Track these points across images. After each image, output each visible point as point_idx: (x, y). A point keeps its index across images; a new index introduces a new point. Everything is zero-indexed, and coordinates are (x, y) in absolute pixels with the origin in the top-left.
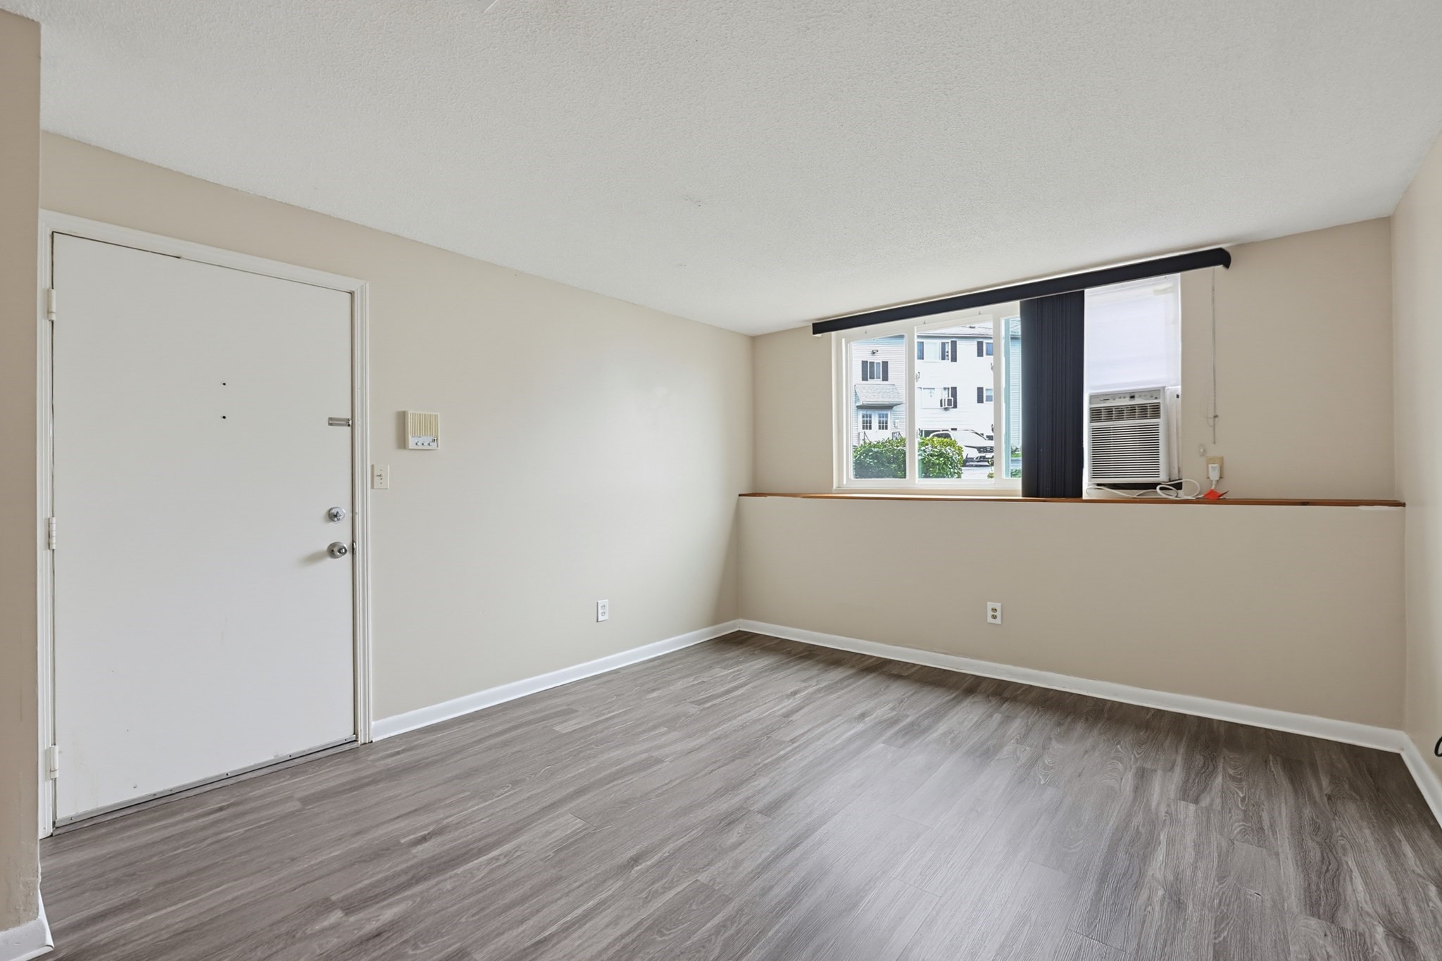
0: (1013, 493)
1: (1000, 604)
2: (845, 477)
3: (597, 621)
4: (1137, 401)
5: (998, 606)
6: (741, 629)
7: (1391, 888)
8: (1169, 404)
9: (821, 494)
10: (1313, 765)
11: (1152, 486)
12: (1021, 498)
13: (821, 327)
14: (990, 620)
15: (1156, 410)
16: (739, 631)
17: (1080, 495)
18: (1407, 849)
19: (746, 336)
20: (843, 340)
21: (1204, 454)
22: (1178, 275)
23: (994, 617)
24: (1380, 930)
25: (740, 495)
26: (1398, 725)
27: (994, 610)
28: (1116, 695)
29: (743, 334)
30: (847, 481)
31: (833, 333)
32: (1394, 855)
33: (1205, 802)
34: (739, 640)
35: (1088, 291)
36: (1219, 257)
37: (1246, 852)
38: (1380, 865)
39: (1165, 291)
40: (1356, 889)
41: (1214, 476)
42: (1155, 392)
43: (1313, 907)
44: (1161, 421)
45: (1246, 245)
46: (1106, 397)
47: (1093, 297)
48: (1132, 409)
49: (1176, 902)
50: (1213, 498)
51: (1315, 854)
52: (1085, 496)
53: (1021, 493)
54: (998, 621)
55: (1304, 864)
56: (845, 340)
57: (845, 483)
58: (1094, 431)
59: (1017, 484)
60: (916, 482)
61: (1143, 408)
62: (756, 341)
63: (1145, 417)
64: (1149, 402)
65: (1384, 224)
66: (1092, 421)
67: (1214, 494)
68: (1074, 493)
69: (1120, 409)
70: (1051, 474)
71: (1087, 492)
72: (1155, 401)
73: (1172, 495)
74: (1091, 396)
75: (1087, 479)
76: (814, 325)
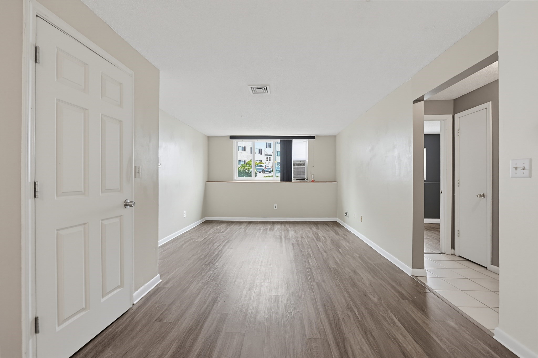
0: (279, 180)
1: (277, 205)
2: (236, 177)
3: (184, 217)
5: (276, 205)
6: (206, 220)
7: (343, 232)
8: (306, 164)
9: (231, 181)
10: (329, 224)
11: (304, 179)
13: (232, 138)
14: (275, 208)
15: (304, 164)
17: (291, 181)
18: (342, 229)
19: (207, 136)
21: (311, 173)
22: (308, 140)
24: (343, 235)
25: (206, 182)
26: (336, 217)
27: (276, 206)
28: (298, 220)
29: (206, 135)
31: (234, 140)
32: (342, 230)
33: (320, 229)
34: (206, 222)
35: (293, 140)
36: (313, 138)
37: (328, 232)
38: (341, 231)
39: (305, 142)
40: (340, 233)
41: (313, 177)
42: (304, 161)
43: (337, 235)
44: (305, 167)
45: (319, 136)
46: (296, 161)
47: (294, 141)
48: (300, 164)
49: (324, 237)
50: (313, 181)
51: (334, 231)
52: (292, 181)
53: (280, 181)
54: (276, 208)
55: (334, 232)
56: (237, 142)
58: (294, 168)
59: (279, 179)
60: (254, 178)
61: (302, 164)
62: (209, 138)
63: (302, 166)
64: (303, 163)
65: (335, 137)
66: (294, 166)
67: (313, 180)
68: (290, 180)
69: (298, 164)
70: (286, 177)
71: (293, 180)
72: (304, 163)
73: (307, 181)
74: (294, 161)
75: (292, 178)
76: (230, 137)
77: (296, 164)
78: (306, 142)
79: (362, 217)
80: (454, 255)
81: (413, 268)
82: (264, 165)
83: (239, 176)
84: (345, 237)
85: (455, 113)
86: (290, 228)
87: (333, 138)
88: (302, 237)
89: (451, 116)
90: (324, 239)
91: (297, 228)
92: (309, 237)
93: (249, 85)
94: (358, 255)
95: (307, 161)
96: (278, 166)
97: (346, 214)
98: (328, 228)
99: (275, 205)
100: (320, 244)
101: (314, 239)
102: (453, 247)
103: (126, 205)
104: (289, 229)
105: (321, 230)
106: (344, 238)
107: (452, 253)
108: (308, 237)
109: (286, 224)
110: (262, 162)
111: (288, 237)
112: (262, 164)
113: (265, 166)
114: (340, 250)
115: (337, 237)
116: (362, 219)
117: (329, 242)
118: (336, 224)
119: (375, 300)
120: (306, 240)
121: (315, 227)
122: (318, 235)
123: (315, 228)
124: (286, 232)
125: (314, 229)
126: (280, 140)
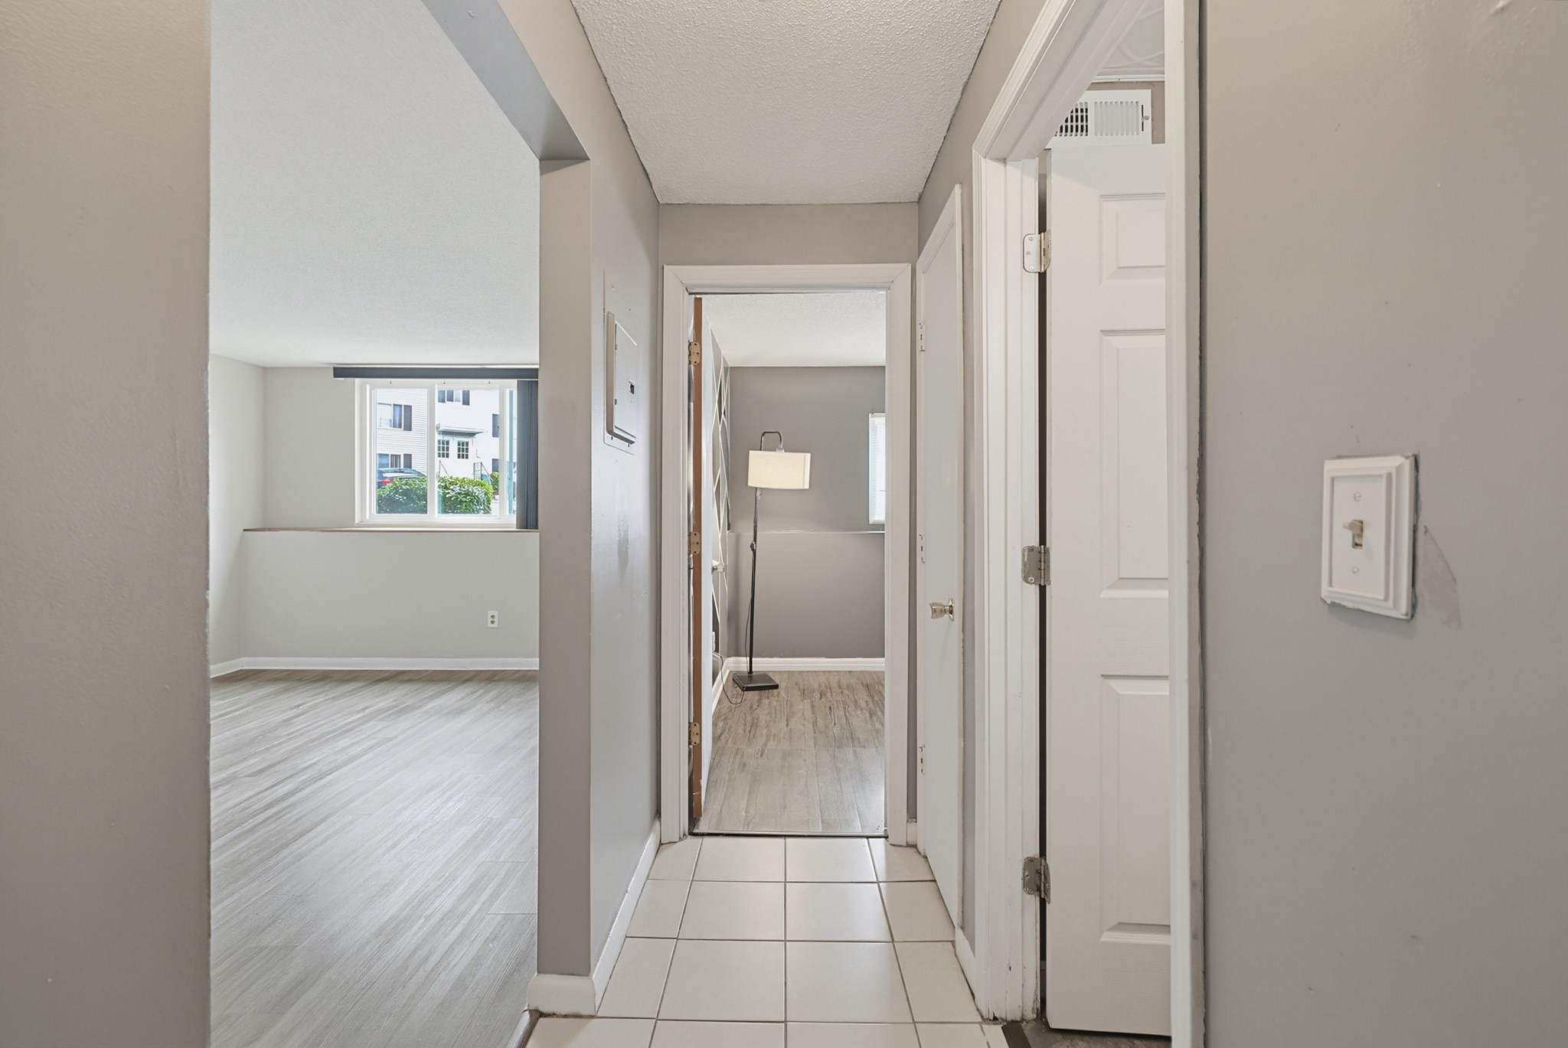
0: (512, 525)
2: (366, 510)
5: (495, 613)
6: (243, 668)
9: (341, 526)
12: (515, 529)
13: (341, 372)
14: (490, 625)
16: (241, 670)
19: (257, 367)
20: (368, 386)
23: (493, 622)
25: (244, 530)
27: (493, 617)
30: (370, 517)
31: (357, 380)
53: (515, 526)
54: (496, 625)
57: (368, 517)
59: (513, 519)
60: (435, 517)
62: (267, 371)
76: (335, 369)
83: (380, 510)
99: (491, 613)
107: (911, 839)
126: (516, 381)
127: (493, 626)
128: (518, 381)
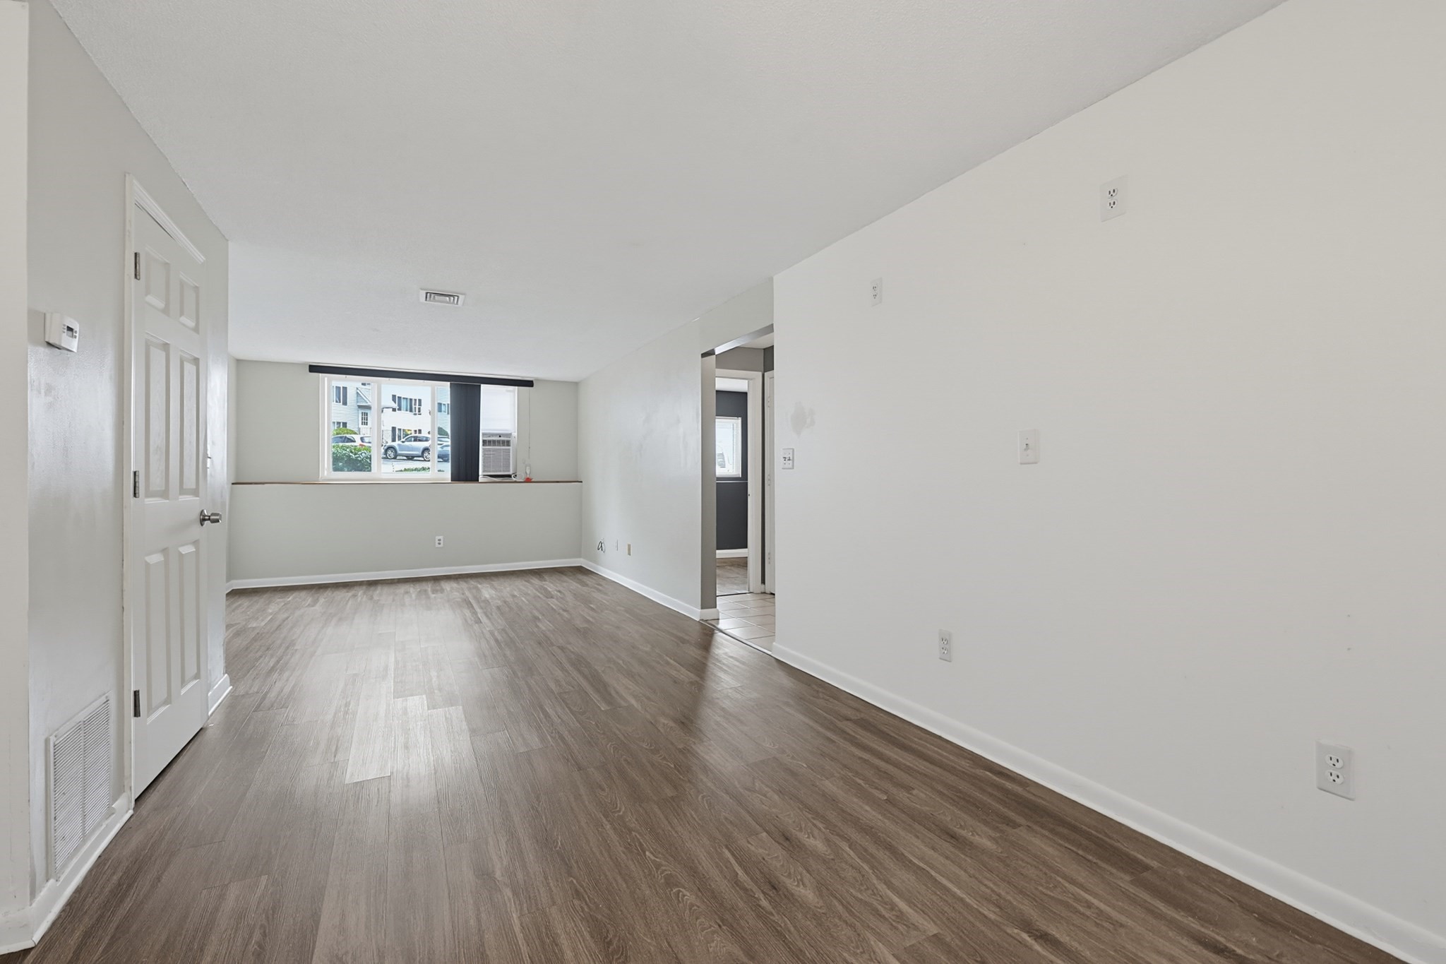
0: (447, 479)
2: (326, 471)
4: (502, 438)
5: (441, 537)
7: (594, 581)
8: (514, 441)
9: (314, 482)
10: (564, 571)
11: (510, 476)
12: (450, 482)
13: (314, 369)
14: (437, 545)
15: (508, 443)
17: (478, 481)
18: (593, 577)
20: (325, 378)
21: (524, 463)
22: (517, 387)
23: (439, 544)
25: (233, 484)
26: (580, 557)
27: (440, 540)
28: (496, 569)
30: (328, 474)
31: (320, 374)
32: (592, 579)
33: (548, 581)
35: (482, 385)
36: (529, 384)
37: (565, 584)
38: (590, 580)
39: (510, 391)
40: (588, 582)
41: (528, 471)
42: (509, 435)
43: (583, 585)
44: (510, 448)
45: (538, 380)
46: (489, 435)
48: (499, 441)
50: (528, 481)
51: (577, 581)
52: (480, 481)
53: (450, 480)
54: (442, 545)
56: (329, 379)
57: (326, 474)
58: (484, 451)
59: (448, 475)
60: (385, 471)
61: (503, 442)
62: (241, 364)
63: (504, 446)
64: (506, 439)
65: (575, 385)
66: (483, 445)
67: (528, 479)
68: (475, 478)
69: (494, 441)
70: (465, 469)
71: (481, 479)
72: (508, 439)
73: (514, 479)
74: (484, 434)
75: (480, 473)
76: (310, 366)
77: (490, 441)
78: (514, 391)
79: (629, 546)
80: (765, 593)
81: (702, 608)
82: (357, 438)
83: (337, 469)
84: (600, 588)
85: (765, 371)
86: (480, 584)
87: (574, 387)
88: (514, 596)
89: (760, 374)
90: (559, 594)
91: (496, 583)
92: (529, 594)
93: (422, 289)
94: (623, 609)
95: (515, 434)
96: (403, 442)
97: (601, 547)
98: (565, 578)
99: (438, 538)
100: (553, 603)
101: (539, 597)
102: (763, 582)
103: (202, 521)
104: (479, 586)
105: (550, 582)
106: (598, 589)
107: (763, 591)
108: (527, 594)
109: (469, 579)
110: (349, 426)
111: (483, 598)
112: (347, 433)
113: (362, 439)
114: (592, 606)
115: (585, 589)
116: (629, 550)
117: (570, 598)
118: (580, 570)
119: (648, 649)
120: (523, 599)
121: (536, 578)
122: (545, 589)
123: (534, 579)
124: (474, 591)
125: (536, 581)
126: (449, 383)
127: (440, 546)
128: (451, 384)
